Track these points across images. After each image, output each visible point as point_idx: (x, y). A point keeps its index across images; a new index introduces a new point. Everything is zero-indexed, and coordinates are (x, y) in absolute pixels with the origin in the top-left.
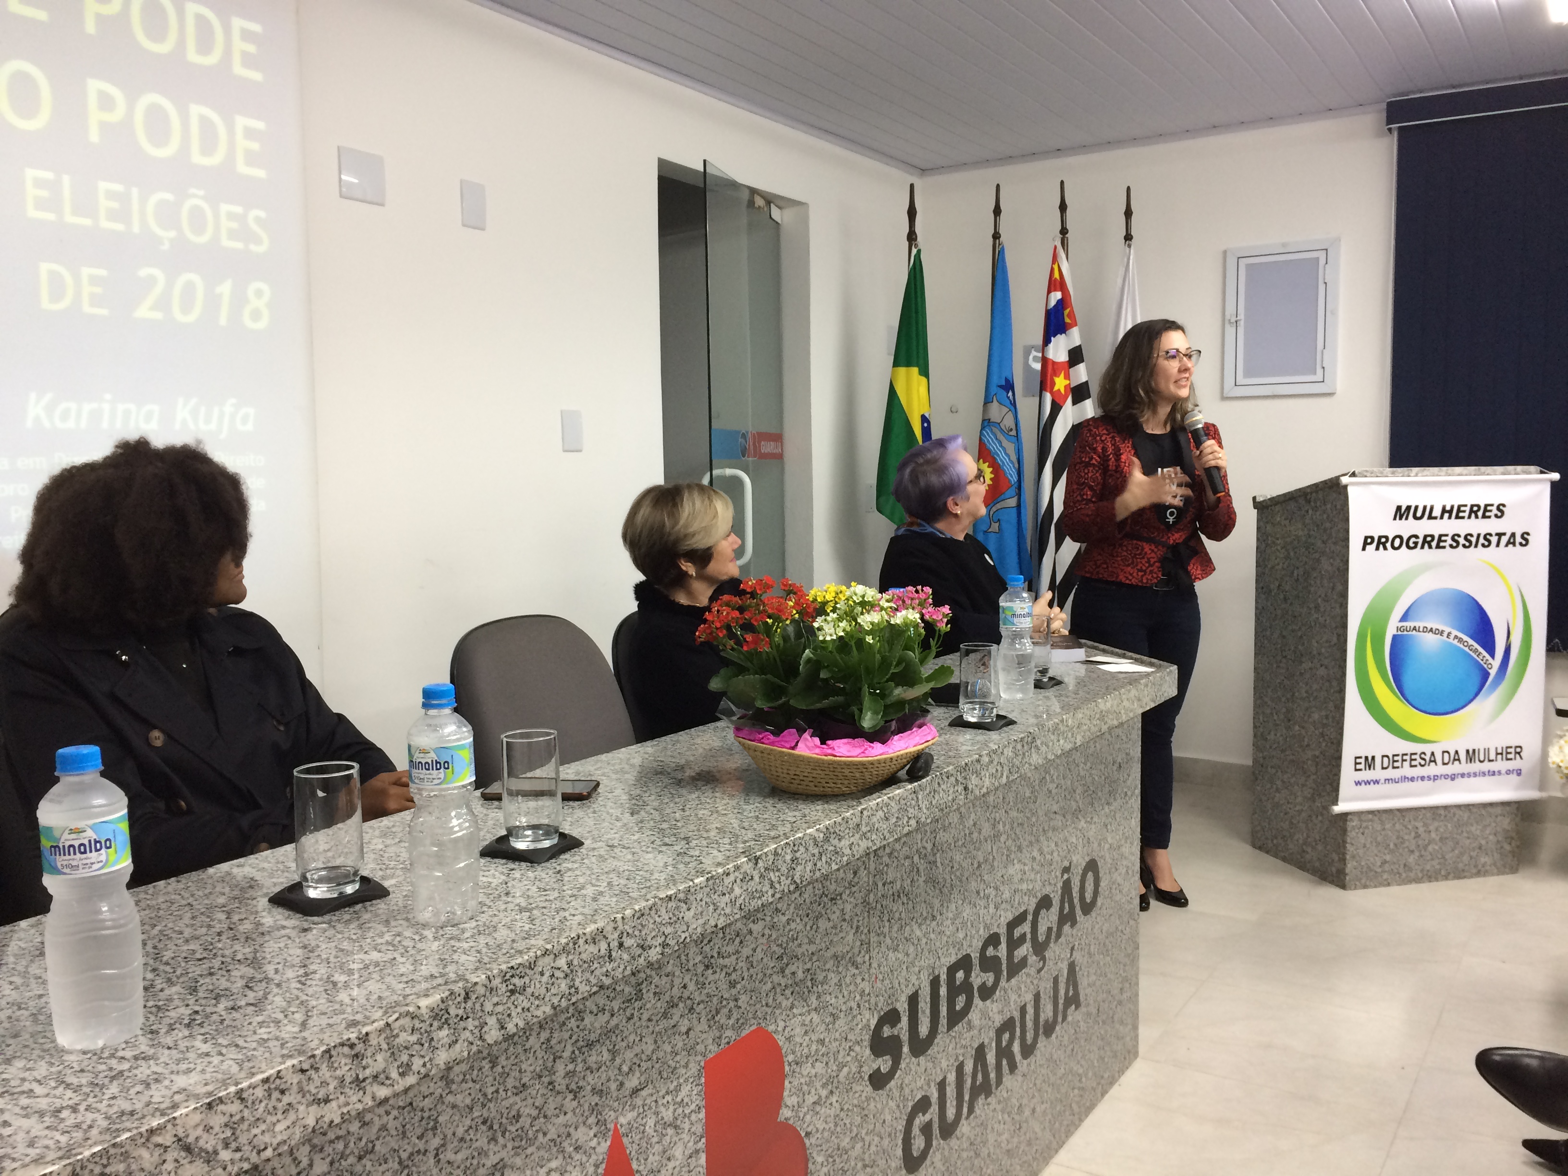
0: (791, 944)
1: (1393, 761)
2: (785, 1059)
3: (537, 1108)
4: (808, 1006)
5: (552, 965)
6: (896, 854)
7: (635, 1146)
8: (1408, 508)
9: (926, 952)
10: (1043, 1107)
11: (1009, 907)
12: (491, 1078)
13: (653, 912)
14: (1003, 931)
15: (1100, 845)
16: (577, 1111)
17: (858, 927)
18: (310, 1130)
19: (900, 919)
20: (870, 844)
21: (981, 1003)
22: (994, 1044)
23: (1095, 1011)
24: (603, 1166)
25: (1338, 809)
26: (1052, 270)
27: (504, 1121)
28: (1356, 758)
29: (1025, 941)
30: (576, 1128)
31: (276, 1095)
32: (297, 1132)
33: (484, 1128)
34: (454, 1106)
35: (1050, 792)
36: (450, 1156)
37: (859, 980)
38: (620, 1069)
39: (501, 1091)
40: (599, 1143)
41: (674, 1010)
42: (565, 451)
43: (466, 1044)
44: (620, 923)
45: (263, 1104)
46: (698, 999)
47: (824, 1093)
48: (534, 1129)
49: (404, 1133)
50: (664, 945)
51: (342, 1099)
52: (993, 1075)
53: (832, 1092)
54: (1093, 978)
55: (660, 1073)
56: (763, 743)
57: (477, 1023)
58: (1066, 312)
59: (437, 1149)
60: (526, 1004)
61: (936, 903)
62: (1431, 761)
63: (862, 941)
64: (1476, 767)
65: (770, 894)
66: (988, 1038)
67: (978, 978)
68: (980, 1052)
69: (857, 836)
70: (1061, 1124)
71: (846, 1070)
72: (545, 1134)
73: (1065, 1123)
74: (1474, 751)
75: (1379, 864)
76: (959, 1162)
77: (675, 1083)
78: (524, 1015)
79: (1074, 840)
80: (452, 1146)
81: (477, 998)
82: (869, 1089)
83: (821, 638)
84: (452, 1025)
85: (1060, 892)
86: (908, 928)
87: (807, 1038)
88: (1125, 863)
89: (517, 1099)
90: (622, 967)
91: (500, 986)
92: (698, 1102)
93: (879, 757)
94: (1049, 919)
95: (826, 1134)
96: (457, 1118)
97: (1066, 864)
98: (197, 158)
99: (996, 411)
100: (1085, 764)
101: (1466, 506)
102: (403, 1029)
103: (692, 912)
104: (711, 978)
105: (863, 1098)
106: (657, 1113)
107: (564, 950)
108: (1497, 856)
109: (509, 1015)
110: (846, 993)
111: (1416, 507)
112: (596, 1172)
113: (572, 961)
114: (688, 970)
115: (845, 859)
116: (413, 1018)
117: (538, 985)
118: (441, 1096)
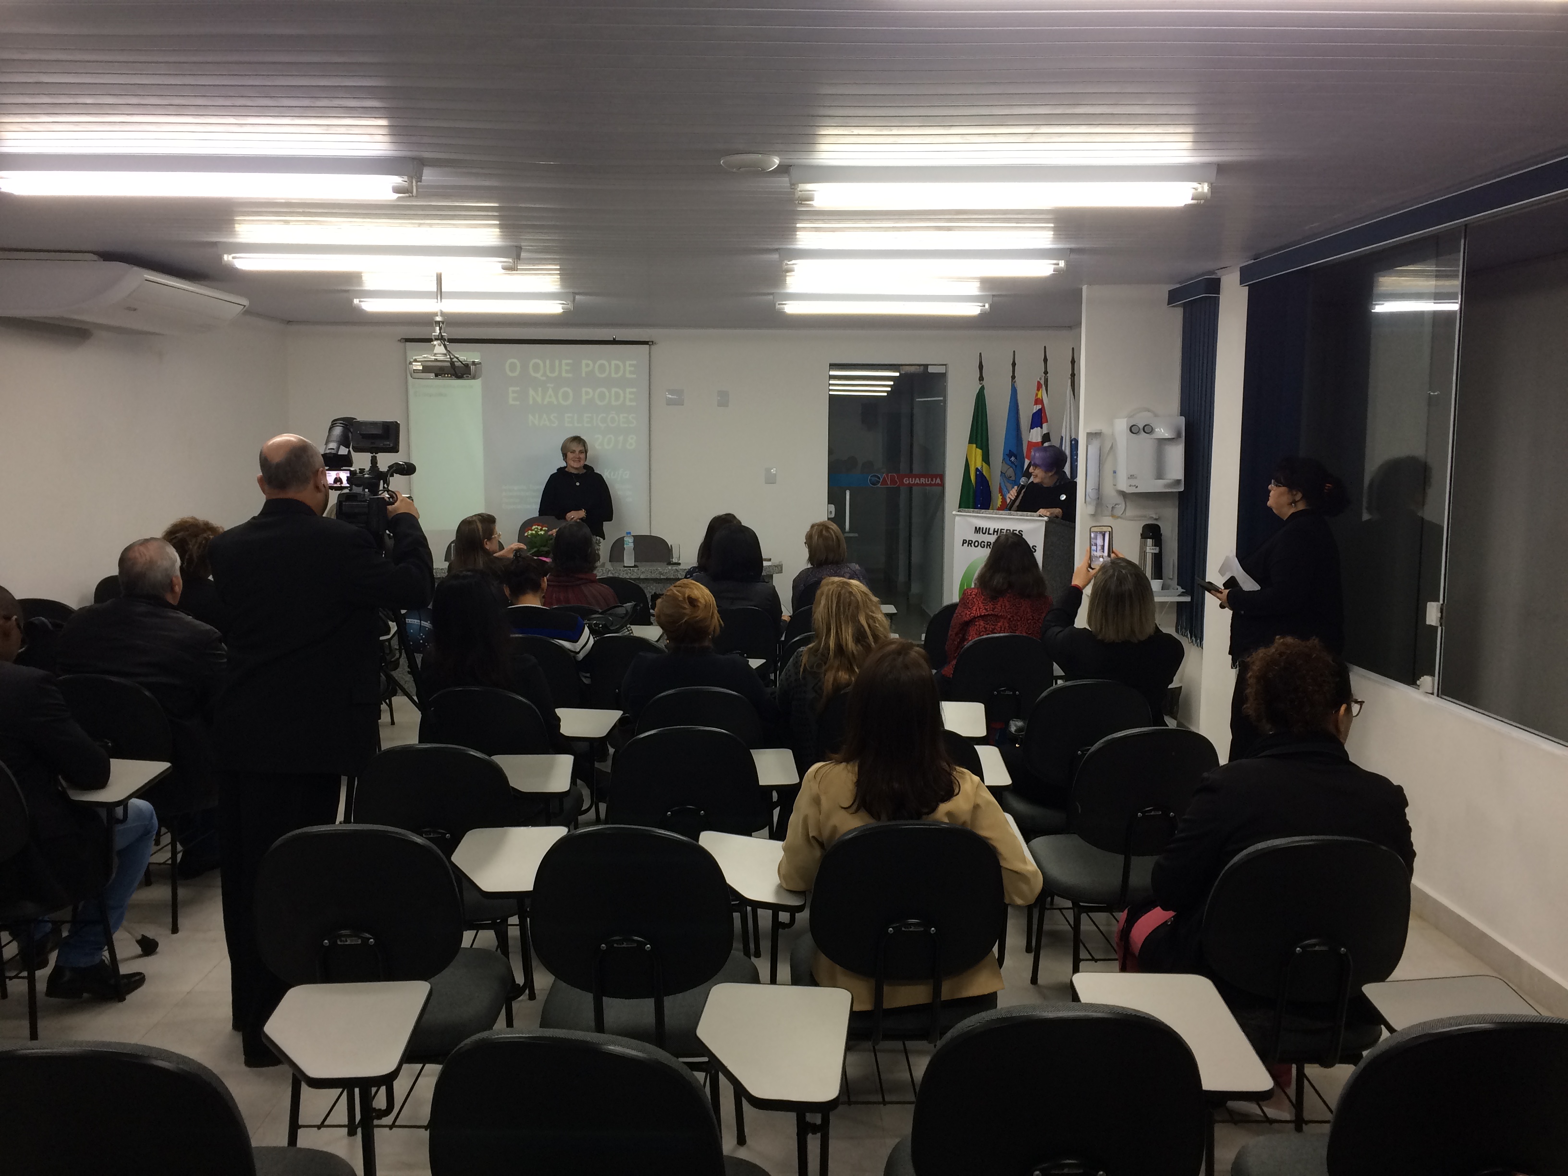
8: (980, 528)
26: (1037, 393)
58: (1042, 416)
98: (613, 403)
99: (1004, 467)
111: (983, 528)
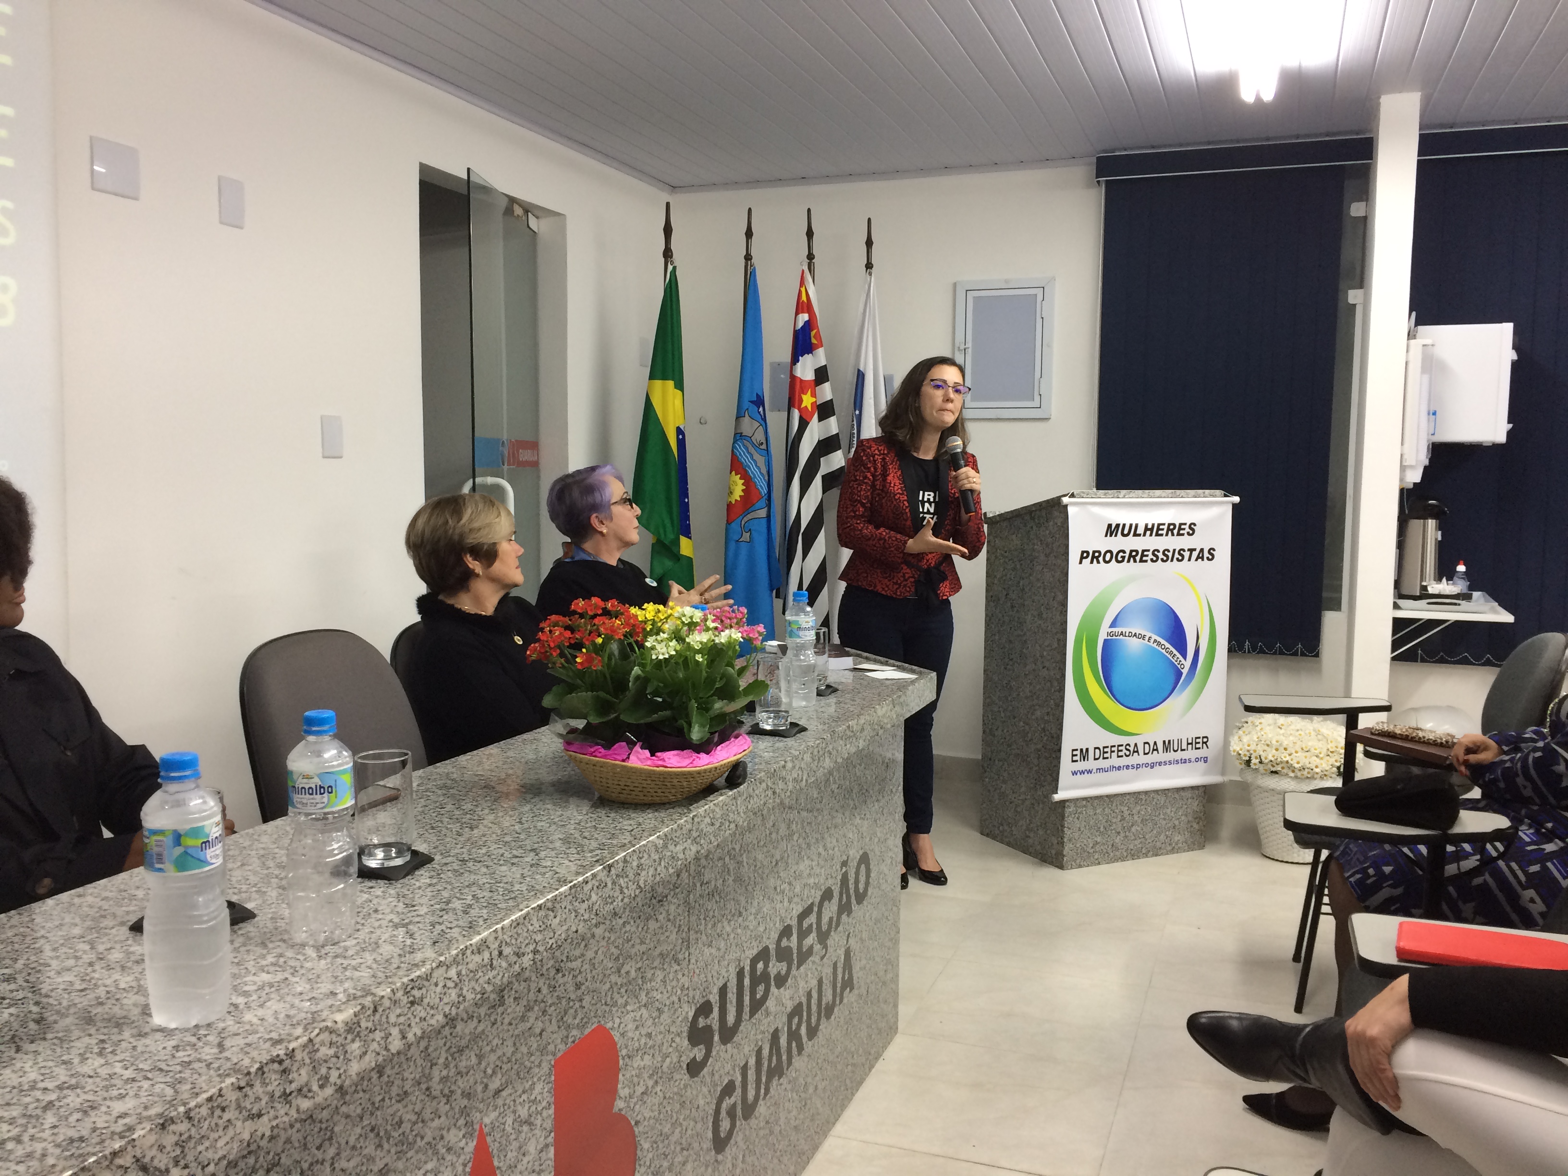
0: (626, 945)
1: (1103, 752)
2: (620, 1054)
3: (416, 1113)
4: (639, 1002)
5: (445, 975)
6: (711, 856)
7: (497, 1144)
8: (1118, 526)
9: (734, 947)
10: (823, 1084)
11: (799, 901)
12: (377, 1088)
13: (526, 922)
14: (794, 923)
15: (871, 839)
16: (449, 1114)
17: (680, 926)
18: (245, 1144)
19: (714, 916)
20: (699, 848)
21: (776, 990)
22: (786, 1029)
23: (865, 993)
24: (470, 1165)
25: (1057, 797)
26: (800, 292)
27: (389, 1128)
28: (1073, 750)
29: (811, 932)
30: (449, 1130)
31: (218, 1112)
32: (235, 1147)
33: (372, 1135)
34: (347, 1116)
35: (833, 792)
36: (344, 1164)
37: (680, 976)
38: (485, 1072)
39: (386, 1099)
40: (467, 1144)
41: (529, 1014)
42: (324, 457)
43: (374, 1054)
44: (500, 933)
45: (207, 1122)
46: (550, 1002)
47: (650, 1083)
48: (414, 1133)
49: (305, 1145)
50: (535, 952)
51: (272, 1113)
52: (784, 1057)
53: (656, 1082)
54: (864, 962)
55: (518, 1074)
56: (595, 756)
57: (383, 1034)
58: (813, 333)
59: (333, 1158)
60: (423, 1014)
61: (742, 899)
62: (1134, 752)
63: (682, 939)
64: (1171, 756)
65: (620, 899)
66: (781, 1022)
67: (776, 967)
68: (775, 1036)
69: (689, 841)
70: (837, 1099)
71: (668, 1060)
72: (422, 1138)
73: (841, 1097)
74: (1169, 741)
75: (1091, 845)
76: (757, 1140)
77: (530, 1083)
78: (421, 1024)
79: (851, 836)
80: (346, 1154)
81: (383, 1011)
82: (687, 1077)
83: (654, 657)
84: (363, 1038)
85: (839, 883)
86: (720, 924)
87: (637, 1033)
88: (890, 854)
89: (400, 1106)
90: (501, 974)
91: (402, 998)
92: (548, 1099)
93: (705, 767)
94: (831, 909)
95: (652, 1121)
96: (349, 1127)
97: (845, 858)
99: (748, 426)
100: (860, 765)
101: (1164, 524)
102: (322, 1044)
103: (557, 920)
104: (561, 981)
105: (682, 1086)
106: (514, 1112)
107: (455, 961)
108: (1187, 835)
109: (409, 1025)
110: (669, 988)
111: (1124, 525)
112: (464, 1170)
113: (461, 971)
114: (542, 975)
115: (680, 863)
116: (331, 1033)
117: (433, 996)
118: (337, 1107)
